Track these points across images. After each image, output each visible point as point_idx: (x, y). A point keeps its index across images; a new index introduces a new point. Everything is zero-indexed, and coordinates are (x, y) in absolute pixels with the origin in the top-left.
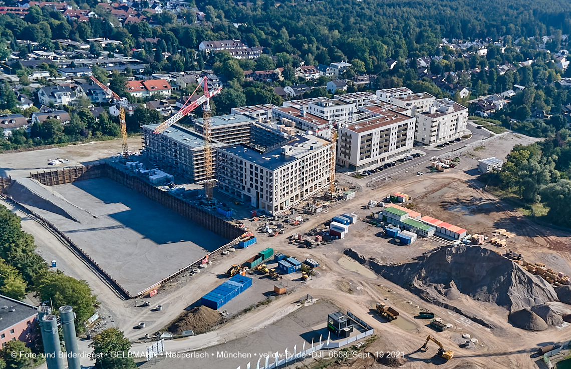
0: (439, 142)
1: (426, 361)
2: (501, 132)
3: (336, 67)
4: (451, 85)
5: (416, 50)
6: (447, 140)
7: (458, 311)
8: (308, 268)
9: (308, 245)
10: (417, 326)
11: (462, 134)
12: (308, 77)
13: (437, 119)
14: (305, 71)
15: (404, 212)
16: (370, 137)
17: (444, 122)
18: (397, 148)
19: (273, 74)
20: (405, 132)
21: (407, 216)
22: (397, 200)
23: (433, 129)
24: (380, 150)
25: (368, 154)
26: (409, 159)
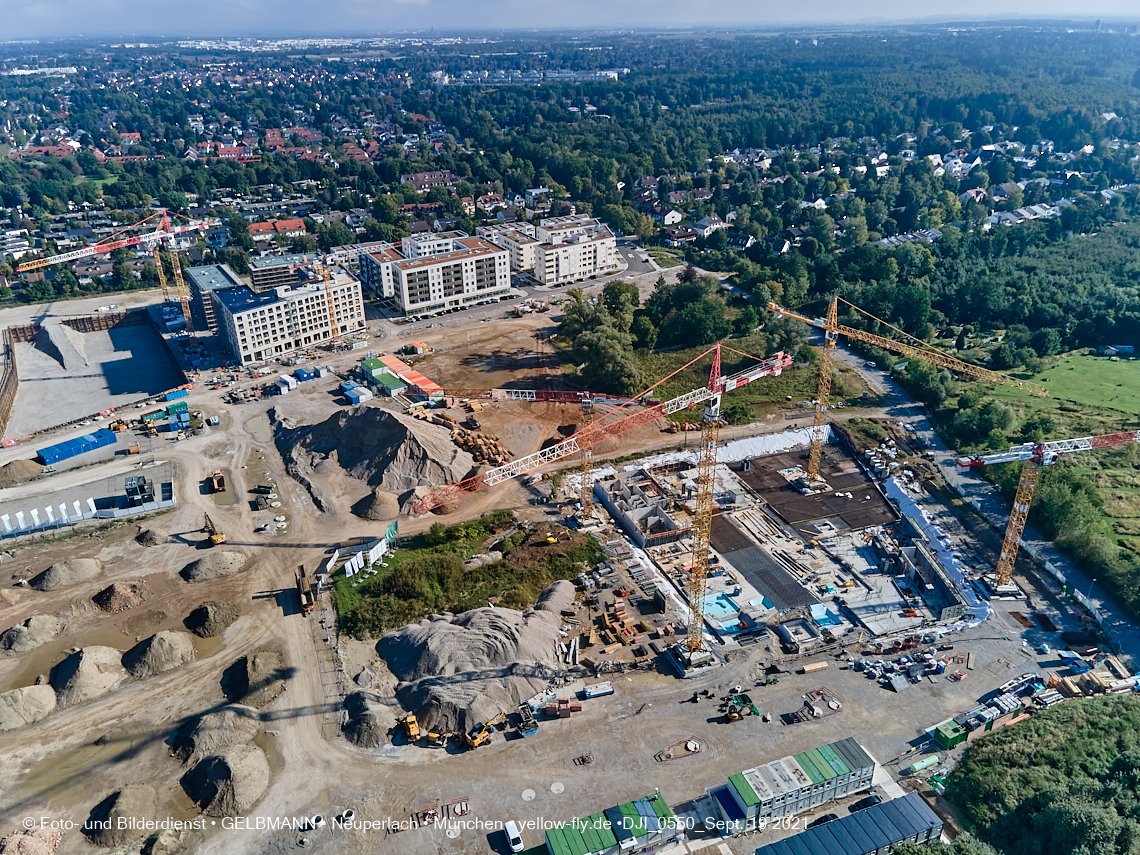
0: (561, 280)
1: (191, 543)
2: (672, 265)
3: (531, 194)
4: (658, 209)
5: (667, 167)
6: (577, 277)
7: (309, 487)
8: (193, 428)
9: (235, 400)
10: (237, 500)
11: (606, 270)
12: (489, 208)
13: (554, 251)
14: (486, 202)
15: (382, 365)
16: (425, 275)
17: (566, 254)
18: (479, 288)
19: (440, 207)
20: (492, 268)
21: (386, 370)
22: (412, 351)
23: (548, 264)
24: (448, 291)
25: (424, 296)
26: (495, 302)
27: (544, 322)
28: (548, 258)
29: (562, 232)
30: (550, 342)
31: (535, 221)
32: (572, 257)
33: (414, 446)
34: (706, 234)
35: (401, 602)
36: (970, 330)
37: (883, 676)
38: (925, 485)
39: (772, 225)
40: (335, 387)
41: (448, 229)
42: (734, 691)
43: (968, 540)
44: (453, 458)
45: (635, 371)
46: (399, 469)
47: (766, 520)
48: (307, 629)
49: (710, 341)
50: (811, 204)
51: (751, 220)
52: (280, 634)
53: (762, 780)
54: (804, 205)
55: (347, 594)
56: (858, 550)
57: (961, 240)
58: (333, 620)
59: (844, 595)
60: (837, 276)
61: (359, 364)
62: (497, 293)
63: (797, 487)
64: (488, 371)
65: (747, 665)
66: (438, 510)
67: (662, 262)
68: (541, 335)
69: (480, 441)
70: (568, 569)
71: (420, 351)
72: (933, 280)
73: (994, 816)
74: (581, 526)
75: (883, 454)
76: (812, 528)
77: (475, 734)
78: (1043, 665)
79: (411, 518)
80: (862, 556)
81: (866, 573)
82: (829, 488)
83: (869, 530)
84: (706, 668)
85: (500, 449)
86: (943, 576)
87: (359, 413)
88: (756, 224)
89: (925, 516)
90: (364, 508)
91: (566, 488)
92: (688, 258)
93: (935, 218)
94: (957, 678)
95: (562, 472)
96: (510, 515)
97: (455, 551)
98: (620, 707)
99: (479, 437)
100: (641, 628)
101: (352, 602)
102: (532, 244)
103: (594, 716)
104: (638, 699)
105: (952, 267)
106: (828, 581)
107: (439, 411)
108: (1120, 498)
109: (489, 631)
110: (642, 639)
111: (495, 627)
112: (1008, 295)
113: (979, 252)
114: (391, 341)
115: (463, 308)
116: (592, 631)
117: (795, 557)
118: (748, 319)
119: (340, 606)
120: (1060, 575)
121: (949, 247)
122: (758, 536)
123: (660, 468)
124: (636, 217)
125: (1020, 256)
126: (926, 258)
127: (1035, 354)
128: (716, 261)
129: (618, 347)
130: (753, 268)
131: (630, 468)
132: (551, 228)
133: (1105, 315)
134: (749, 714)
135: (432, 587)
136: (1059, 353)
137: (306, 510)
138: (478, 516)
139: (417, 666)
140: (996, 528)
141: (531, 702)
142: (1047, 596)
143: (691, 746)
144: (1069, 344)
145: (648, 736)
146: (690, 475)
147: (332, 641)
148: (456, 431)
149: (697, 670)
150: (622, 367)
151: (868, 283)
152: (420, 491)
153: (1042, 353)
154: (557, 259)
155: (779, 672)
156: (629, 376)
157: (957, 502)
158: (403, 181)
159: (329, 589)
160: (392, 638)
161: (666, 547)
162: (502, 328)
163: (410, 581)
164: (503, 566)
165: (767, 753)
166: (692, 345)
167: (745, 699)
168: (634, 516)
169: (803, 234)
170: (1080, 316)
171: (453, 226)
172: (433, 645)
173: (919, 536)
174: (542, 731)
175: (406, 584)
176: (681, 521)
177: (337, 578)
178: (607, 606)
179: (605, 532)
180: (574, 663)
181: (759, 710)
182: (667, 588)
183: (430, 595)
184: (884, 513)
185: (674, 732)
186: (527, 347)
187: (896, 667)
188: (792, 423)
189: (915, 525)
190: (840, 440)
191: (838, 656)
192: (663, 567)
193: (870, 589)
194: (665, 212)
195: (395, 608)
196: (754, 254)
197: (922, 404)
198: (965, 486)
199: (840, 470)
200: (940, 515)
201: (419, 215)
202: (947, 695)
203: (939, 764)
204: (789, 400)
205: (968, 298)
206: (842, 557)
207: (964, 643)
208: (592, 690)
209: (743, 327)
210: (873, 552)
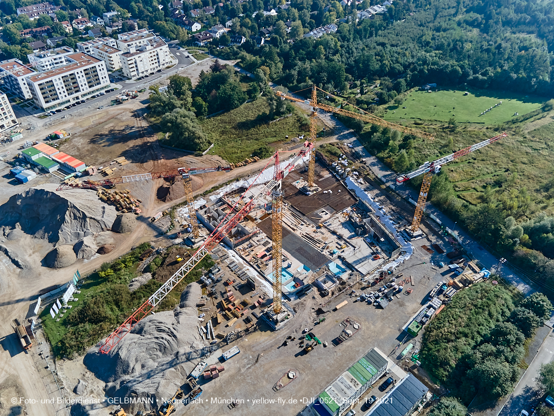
0: (141, 75)
2: (203, 58)
3: (106, 16)
4: (187, 22)
6: (150, 72)
7: (6, 252)
11: (166, 65)
12: (81, 27)
13: (132, 58)
14: (78, 23)
15: (38, 152)
16: (51, 83)
17: (140, 59)
18: (90, 87)
19: (48, 29)
20: (95, 73)
21: (41, 155)
22: (56, 137)
23: (130, 66)
24: (70, 91)
25: (55, 97)
26: (102, 94)
27: (136, 105)
28: (130, 62)
29: (133, 42)
30: (144, 118)
31: (114, 35)
32: (144, 60)
33: (76, 211)
34: (218, 36)
35: (94, 326)
36: (364, 83)
37: (375, 301)
38: (366, 179)
39: (252, 28)
40: (7, 172)
41: (58, 46)
42: (304, 332)
43: (393, 208)
44: (104, 212)
45: (201, 134)
46: (69, 228)
47: (293, 215)
48: (30, 362)
49: (237, 106)
50: (268, 13)
51: (241, 26)
52: (13, 372)
53: (336, 392)
54: (265, 13)
55: (54, 328)
56: (342, 224)
57: (349, 31)
58: (48, 350)
59: (343, 254)
60: (295, 58)
61: (20, 152)
62: (102, 88)
63: (303, 192)
64: (109, 145)
65: (306, 311)
66: (102, 250)
67: (198, 57)
68: (136, 114)
69: (118, 197)
70: (194, 275)
71: (61, 136)
72: (341, 55)
73: (447, 373)
74: (194, 243)
75: (342, 164)
76: (317, 215)
77: (165, 410)
78: (443, 274)
79: (86, 260)
80: (346, 227)
81: (350, 238)
82: (320, 189)
83: (345, 211)
84: (286, 321)
85: (132, 200)
86: (388, 232)
87: (30, 194)
88: (244, 29)
89: (370, 197)
90: (51, 261)
91: (179, 218)
92: (211, 53)
93: (333, 18)
94: (408, 293)
95: (174, 208)
96: (149, 245)
97: (120, 279)
98: (246, 361)
99: (116, 194)
100: (244, 304)
101: (59, 333)
102: (117, 53)
103: (232, 372)
104: (254, 352)
105: (348, 47)
106: (333, 247)
107: (86, 179)
108: (452, 171)
109: (157, 334)
110: (247, 312)
111: (160, 330)
112: (377, 61)
113: (358, 37)
114: (39, 131)
115: (83, 102)
116: (218, 314)
117: (313, 236)
118: (255, 90)
119: (51, 338)
120: (438, 220)
121: (345, 36)
122: (292, 226)
123: (230, 194)
124: (175, 28)
125: (376, 36)
126: (336, 43)
127: (397, 94)
128: (228, 54)
129: (189, 121)
130: (249, 57)
131: (213, 198)
132: (126, 41)
133: (423, 69)
134: (316, 345)
135: (112, 310)
136: (406, 91)
137: (9, 270)
138: (128, 250)
139: (116, 371)
140: (404, 199)
141: (194, 374)
142: (435, 233)
143: (291, 376)
144: (410, 86)
145: (266, 376)
146: (247, 194)
147: (52, 368)
148: (100, 191)
149: (282, 324)
150: (193, 133)
151: (311, 61)
152: (87, 241)
153: (399, 92)
154: (135, 62)
155: (324, 312)
156: (199, 138)
157: (383, 187)
158: (18, 12)
159: (40, 327)
160: (94, 354)
161: (245, 245)
162: (112, 112)
163: (96, 310)
164: (154, 284)
165: (331, 367)
166: (228, 110)
167: (311, 336)
168: (222, 229)
169: (270, 33)
170: (412, 71)
171: (60, 43)
172: (123, 354)
173: (370, 211)
174: (205, 391)
175: (94, 313)
176: (250, 227)
177: (44, 318)
178: (222, 294)
179: (209, 244)
180: (213, 339)
181: (321, 340)
182: (252, 273)
183: (113, 317)
184: (350, 198)
185: (279, 368)
186: (131, 125)
187: (380, 294)
188: (292, 152)
189: (367, 205)
190: (319, 159)
191: (350, 294)
192: (246, 258)
193: (355, 247)
194: (191, 24)
195: (91, 332)
196: (247, 47)
197: (353, 131)
198: (385, 176)
199: (321, 177)
200: (377, 196)
201: (35, 36)
202: (407, 304)
203: (413, 347)
204: (287, 138)
205: (361, 65)
206: (337, 230)
207: (406, 270)
208: (227, 355)
209: (253, 95)
210: (350, 224)
